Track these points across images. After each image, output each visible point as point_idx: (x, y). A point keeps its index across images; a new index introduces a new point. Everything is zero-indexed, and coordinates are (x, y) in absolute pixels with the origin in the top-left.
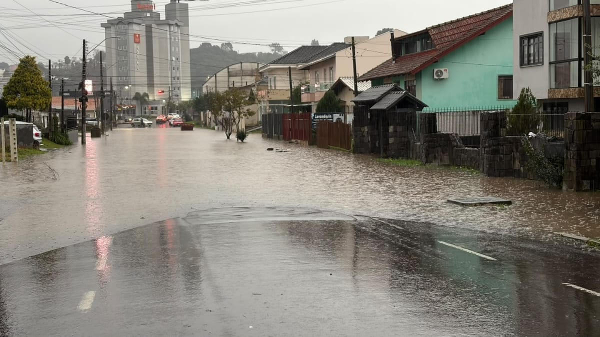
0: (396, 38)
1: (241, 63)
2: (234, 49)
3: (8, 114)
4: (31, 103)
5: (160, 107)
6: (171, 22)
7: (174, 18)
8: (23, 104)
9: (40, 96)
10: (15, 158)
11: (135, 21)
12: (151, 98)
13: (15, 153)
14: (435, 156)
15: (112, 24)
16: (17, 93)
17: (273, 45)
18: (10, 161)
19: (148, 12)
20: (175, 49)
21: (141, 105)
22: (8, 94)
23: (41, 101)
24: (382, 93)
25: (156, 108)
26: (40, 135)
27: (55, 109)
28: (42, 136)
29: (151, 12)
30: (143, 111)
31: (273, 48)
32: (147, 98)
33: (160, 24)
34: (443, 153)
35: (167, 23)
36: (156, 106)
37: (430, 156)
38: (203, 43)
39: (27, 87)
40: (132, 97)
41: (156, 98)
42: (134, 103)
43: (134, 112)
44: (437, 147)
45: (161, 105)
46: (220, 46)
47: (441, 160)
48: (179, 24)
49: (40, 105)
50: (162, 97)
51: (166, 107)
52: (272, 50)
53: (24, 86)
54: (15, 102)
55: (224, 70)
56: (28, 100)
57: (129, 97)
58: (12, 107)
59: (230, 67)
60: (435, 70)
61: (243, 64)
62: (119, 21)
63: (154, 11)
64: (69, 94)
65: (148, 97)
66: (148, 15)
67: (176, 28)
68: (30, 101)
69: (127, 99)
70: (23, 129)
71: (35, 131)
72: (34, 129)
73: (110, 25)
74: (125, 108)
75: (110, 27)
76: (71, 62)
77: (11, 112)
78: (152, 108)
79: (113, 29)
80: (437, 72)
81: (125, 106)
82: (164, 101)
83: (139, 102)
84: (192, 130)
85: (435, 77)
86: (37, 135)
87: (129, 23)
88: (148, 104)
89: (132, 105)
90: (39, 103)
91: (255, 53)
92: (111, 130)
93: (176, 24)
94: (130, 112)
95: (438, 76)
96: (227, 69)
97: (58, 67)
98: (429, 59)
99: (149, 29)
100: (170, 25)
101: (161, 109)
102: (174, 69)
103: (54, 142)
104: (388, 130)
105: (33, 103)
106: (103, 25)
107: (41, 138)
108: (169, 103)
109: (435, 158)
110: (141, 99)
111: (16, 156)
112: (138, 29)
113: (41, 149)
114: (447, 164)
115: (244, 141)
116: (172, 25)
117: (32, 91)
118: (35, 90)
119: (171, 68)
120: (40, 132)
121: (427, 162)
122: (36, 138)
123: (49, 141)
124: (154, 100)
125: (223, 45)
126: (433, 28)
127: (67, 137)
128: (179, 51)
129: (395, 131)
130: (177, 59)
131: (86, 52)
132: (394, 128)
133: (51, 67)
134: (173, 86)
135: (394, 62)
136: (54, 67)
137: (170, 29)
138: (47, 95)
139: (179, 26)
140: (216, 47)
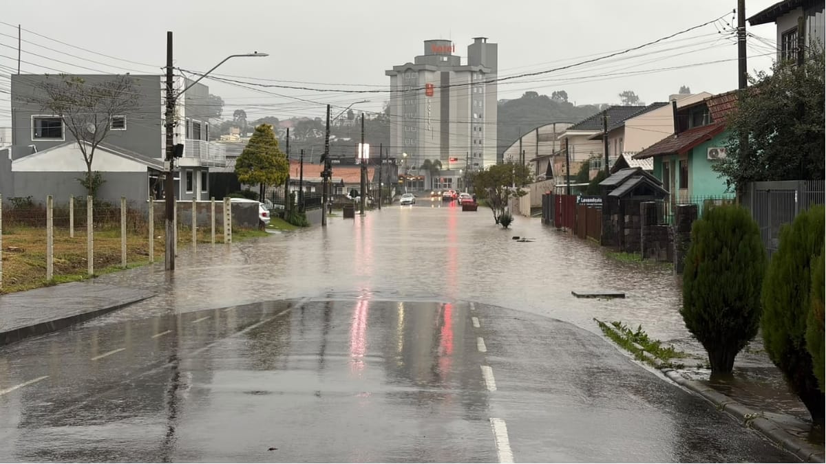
0: (679, 108)
1: (554, 124)
2: (569, 100)
3: (240, 190)
4: (264, 178)
5: (455, 178)
6: (474, 68)
7: (478, 63)
8: (256, 179)
9: (274, 170)
10: (229, 240)
11: (427, 67)
12: (444, 167)
13: (229, 235)
14: (653, 250)
15: (399, 72)
16: (250, 166)
17: (626, 94)
18: (223, 243)
19: (445, 55)
20: (478, 103)
21: (431, 175)
22: (241, 167)
23: (276, 175)
24: (624, 177)
25: (450, 180)
26: (268, 215)
27: (309, 182)
28: (270, 216)
29: (449, 56)
30: (433, 183)
31: (625, 98)
32: (439, 167)
33: (460, 70)
34: (661, 248)
35: (468, 70)
36: (450, 177)
37: (648, 250)
38: (527, 93)
39: (261, 160)
40: (420, 166)
41: (450, 167)
42: (423, 173)
43: (422, 184)
44: (655, 240)
45: (457, 177)
46: (550, 95)
47: (659, 255)
48: (484, 70)
49: (275, 180)
50: (459, 166)
51: (462, 179)
52: (623, 101)
53: (258, 158)
54: (247, 176)
55: (532, 133)
56: (261, 174)
57: (416, 166)
58: (244, 182)
59: (539, 129)
60: (709, 149)
61: (557, 125)
62: (408, 69)
63: (453, 54)
64: (339, 161)
65: (441, 165)
66: (445, 59)
67: (481, 76)
68: (263, 176)
69: (414, 168)
70: (248, 208)
71: (261, 210)
72: (260, 208)
73: (396, 73)
74: (411, 179)
75: (396, 75)
76: (356, 117)
77: (244, 187)
78: (445, 180)
79: (399, 76)
80: (711, 152)
81: (411, 176)
82: (461, 171)
83: (429, 172)
84: (476, 210)
85: (709, 158)
86: (264, 215)
87: (420, 71)
88: (439, 175)
89: (420, 176)
90: (273, 178)
91: (599, 105)
92: (380, 208)
93: (481, 71)
94: (417, 184)
95: (713, 156)
96: (535, 131)
97: (338, 125)
98: (701, 136)
99: (445, 77)
100: (472, 72)
101: (457, 181)
102: (475, 130)
103: (290, 222)
104: (624, 219)
105: (267, 178)
106: (388, 73)
107: (269, 218)
108: (466, 173)
109: (653, 253)
110: (431, 168)
111: (230, 237)
112: (431, 78)
113: (267, 231)
114: (664, 259)
115: (509, 227)
116: (475, 72)
117: (267, 163)
118: (269, 163)
119: (472, 128)
120: (268, 212)
121: (644, 257)
122: (263, 218)
123: (284, 222)
124: (448, 169)
125: (554, 94)
126: (713, 98)
127: (304, 217)
128: (483, 106)
129: (631, 221)
130: (480, 117)
131: (330, 119)
132: (629, 218)
133: (331, 125)
134: (474, 151)
135: (676, 137)
136: (334, 124)
137: (472, 78)
138: (282, 168)
139: (484, 73)
140: (545, 98)
